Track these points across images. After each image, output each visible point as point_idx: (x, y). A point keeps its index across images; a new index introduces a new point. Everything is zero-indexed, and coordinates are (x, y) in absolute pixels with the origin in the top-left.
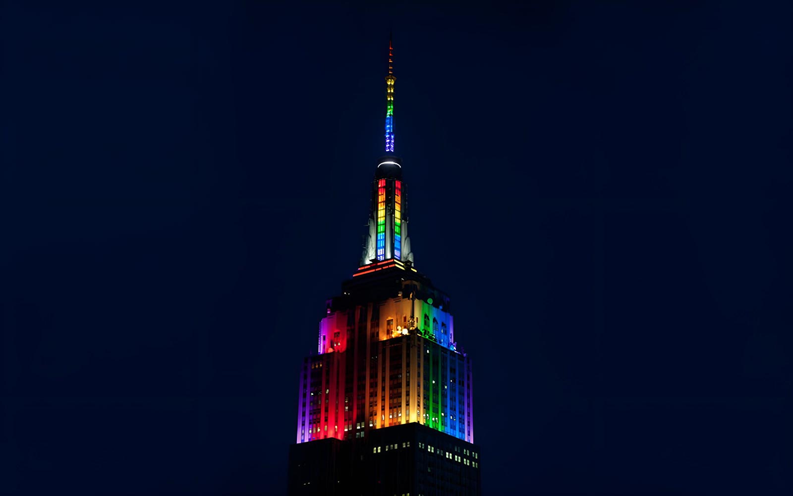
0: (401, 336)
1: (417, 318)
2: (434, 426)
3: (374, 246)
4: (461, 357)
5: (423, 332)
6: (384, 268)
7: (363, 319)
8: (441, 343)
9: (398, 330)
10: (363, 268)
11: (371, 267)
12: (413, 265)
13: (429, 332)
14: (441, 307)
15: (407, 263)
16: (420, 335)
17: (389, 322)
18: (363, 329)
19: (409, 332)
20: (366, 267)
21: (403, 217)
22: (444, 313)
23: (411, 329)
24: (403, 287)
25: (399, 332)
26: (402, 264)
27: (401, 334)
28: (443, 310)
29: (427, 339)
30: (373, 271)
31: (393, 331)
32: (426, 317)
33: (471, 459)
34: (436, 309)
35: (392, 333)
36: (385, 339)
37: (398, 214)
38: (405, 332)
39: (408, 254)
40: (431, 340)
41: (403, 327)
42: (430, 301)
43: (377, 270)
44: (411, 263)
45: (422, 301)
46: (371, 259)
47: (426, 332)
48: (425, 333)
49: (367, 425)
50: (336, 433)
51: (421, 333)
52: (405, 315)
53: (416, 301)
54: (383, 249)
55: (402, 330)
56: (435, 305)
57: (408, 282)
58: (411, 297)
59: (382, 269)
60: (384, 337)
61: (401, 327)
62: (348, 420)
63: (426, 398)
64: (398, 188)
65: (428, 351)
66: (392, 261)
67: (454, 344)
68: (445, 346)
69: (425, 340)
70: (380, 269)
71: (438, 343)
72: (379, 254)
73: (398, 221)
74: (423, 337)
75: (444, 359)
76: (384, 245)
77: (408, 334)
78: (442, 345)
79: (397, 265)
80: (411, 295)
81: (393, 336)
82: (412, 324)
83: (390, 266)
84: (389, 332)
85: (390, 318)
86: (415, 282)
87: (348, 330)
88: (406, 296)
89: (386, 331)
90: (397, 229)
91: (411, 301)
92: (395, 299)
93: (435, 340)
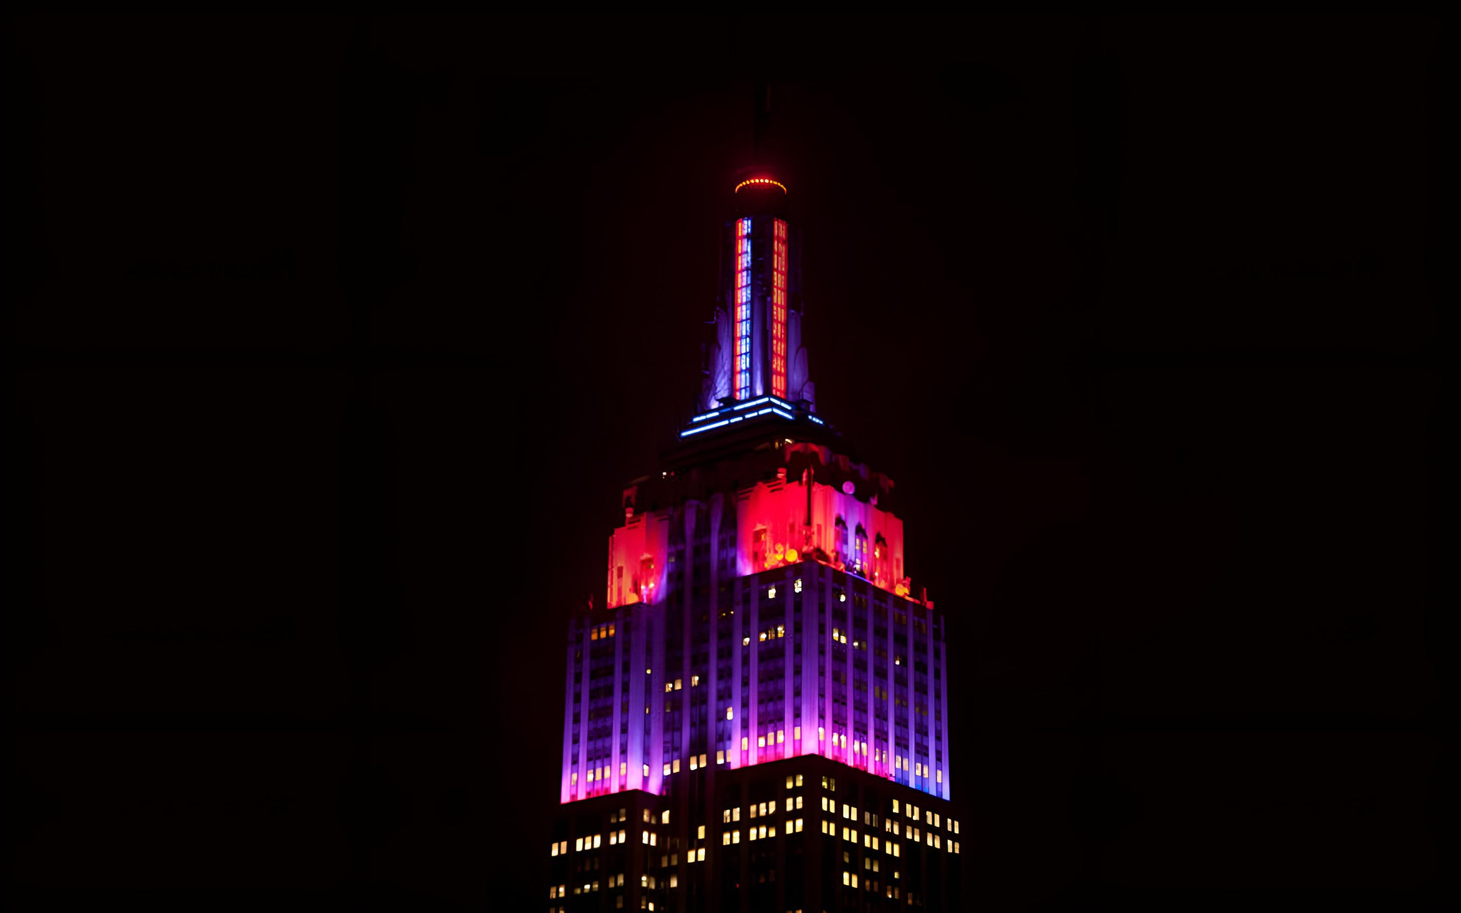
0: (781, 565)
1: (819, 526)
2: (858, 762)
3: (727, 367)
4: (919, 610)
5: (832, 555)
6: (748, 416)
7: (703, 530)
8: (873, 578)
9: (776, 552)
10: (703, 418)
11: (721, 414)
12: (812, 408)
13: (846, 556)
14: (874, 502)
15: (799, 406)
16: (823, 563)
17: (758, 534)
18: (702, 550)
19: (799, 557)
20: (709, 416)
21: (791, 304)
22: (881, 513)
23: (805, 549)
24: (788, 457)
25: (780, 557)
26: (789, 408)
27: (784, 560)
28: (878, 507)
29: (841, 572)
30: (726, 422)
31: (767, 555)
32: (840, 523)
33: (943, 833)
34: (862, 505)
35: (765, 559)
36: (748, 572)
37: (779, 297)
38: (793, 556)
39: (804, 385)
40: (850, 573)
41: (788, 546)
42: (848, 488)
43: (732, 421)
44: (808, 403)
45: (830, 488)
46: (719, 397)
47: (840, 556)
48: (836, 559)
49: (712, 760)
50: (646, 780)
51: (826, 558)
52: (791, 521)
53: (818, 491)
54: (748, 375)
55: (784, 552)
56: (861, 496)
57: (799, 447)
58: (804, 479)
59: (744, 419)
60: (746, 569)
61: (784, 544)
62: (671, 751)
63: (839, 700)
64: (779, 238)
65: (843, 598)
66: (766, 400)
67: (904, 582)
68: (882, 585)
69: (837, 573)
70: (740, 419)
71: (867, 580)
72: (738, 386)
73: (780, 314)
74: (833, 566)
75: (880, 614)
76: (748, 365)
77: (798, 561)
78: (877, 584)
79: (776, 411)
80: (805, 475)
81: (767, 566)
82: (808, 540)
83: (761, 412)
84: (758, 557)
85: (759, 527)
86: (814, 447)
87: (670, 555)
88: (792, 477)
89: (751, 555)
90: (778, 330)
91: (805, 488)
92: (768, 484)
93: (861, 573)
